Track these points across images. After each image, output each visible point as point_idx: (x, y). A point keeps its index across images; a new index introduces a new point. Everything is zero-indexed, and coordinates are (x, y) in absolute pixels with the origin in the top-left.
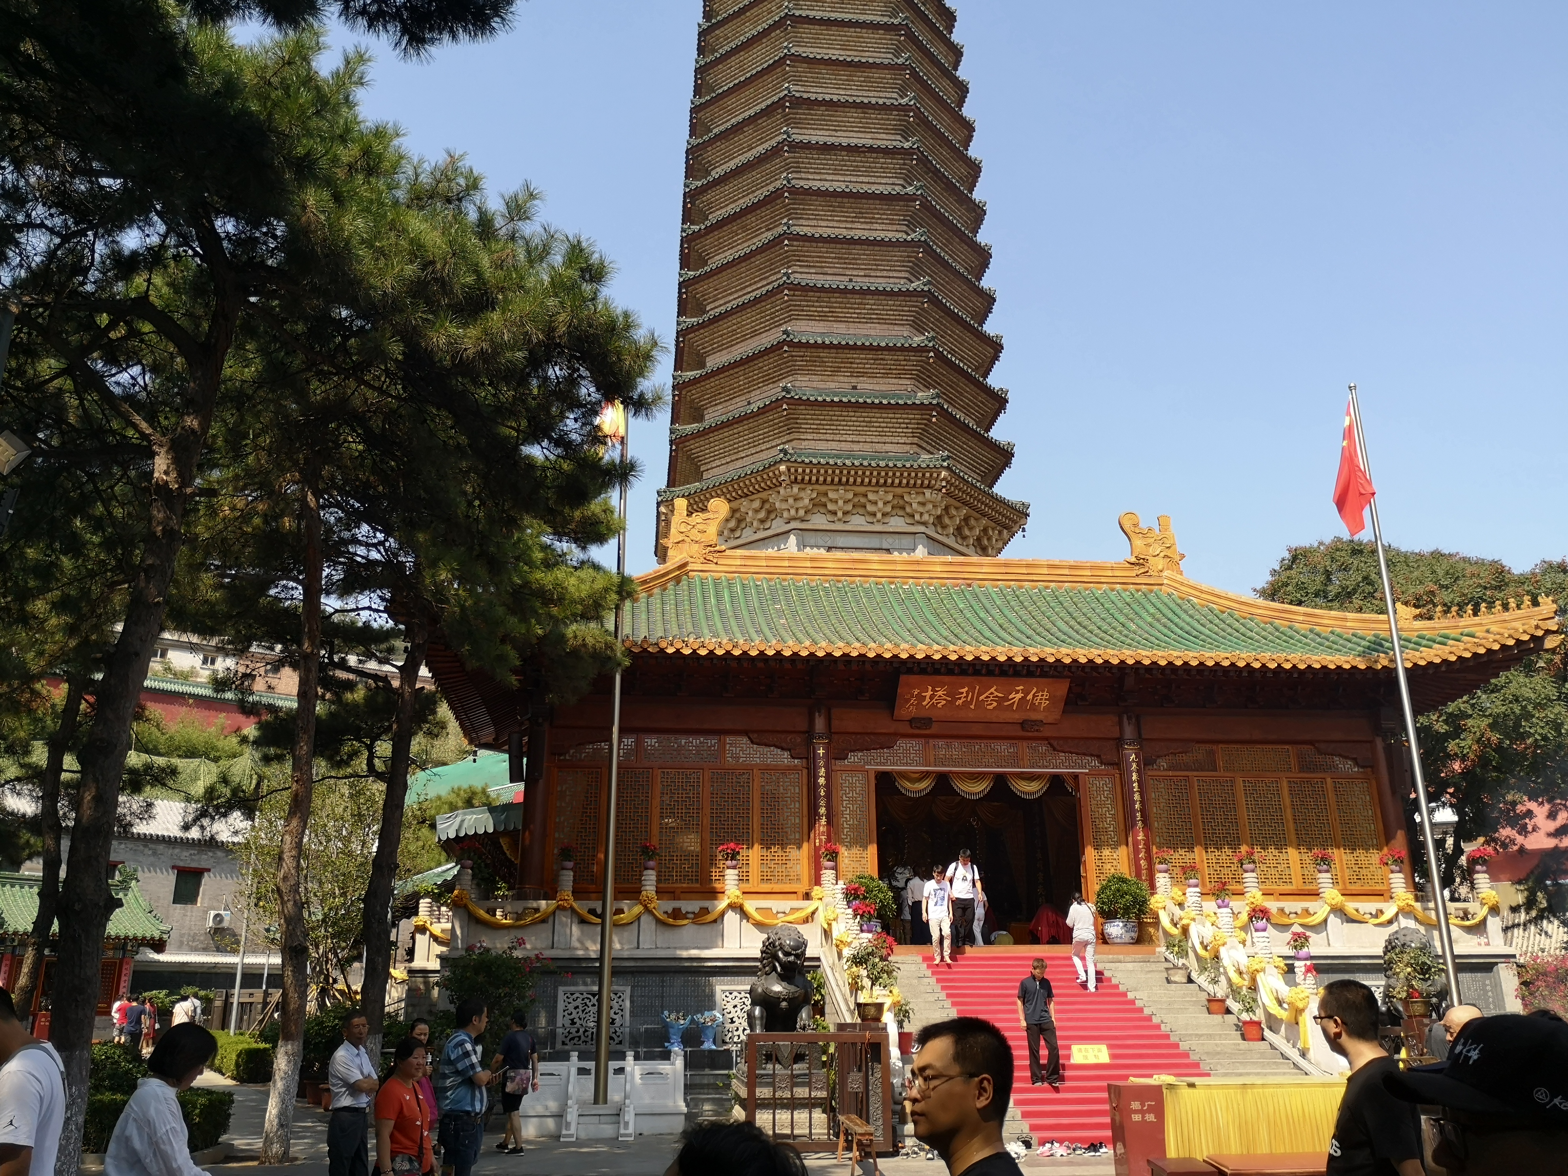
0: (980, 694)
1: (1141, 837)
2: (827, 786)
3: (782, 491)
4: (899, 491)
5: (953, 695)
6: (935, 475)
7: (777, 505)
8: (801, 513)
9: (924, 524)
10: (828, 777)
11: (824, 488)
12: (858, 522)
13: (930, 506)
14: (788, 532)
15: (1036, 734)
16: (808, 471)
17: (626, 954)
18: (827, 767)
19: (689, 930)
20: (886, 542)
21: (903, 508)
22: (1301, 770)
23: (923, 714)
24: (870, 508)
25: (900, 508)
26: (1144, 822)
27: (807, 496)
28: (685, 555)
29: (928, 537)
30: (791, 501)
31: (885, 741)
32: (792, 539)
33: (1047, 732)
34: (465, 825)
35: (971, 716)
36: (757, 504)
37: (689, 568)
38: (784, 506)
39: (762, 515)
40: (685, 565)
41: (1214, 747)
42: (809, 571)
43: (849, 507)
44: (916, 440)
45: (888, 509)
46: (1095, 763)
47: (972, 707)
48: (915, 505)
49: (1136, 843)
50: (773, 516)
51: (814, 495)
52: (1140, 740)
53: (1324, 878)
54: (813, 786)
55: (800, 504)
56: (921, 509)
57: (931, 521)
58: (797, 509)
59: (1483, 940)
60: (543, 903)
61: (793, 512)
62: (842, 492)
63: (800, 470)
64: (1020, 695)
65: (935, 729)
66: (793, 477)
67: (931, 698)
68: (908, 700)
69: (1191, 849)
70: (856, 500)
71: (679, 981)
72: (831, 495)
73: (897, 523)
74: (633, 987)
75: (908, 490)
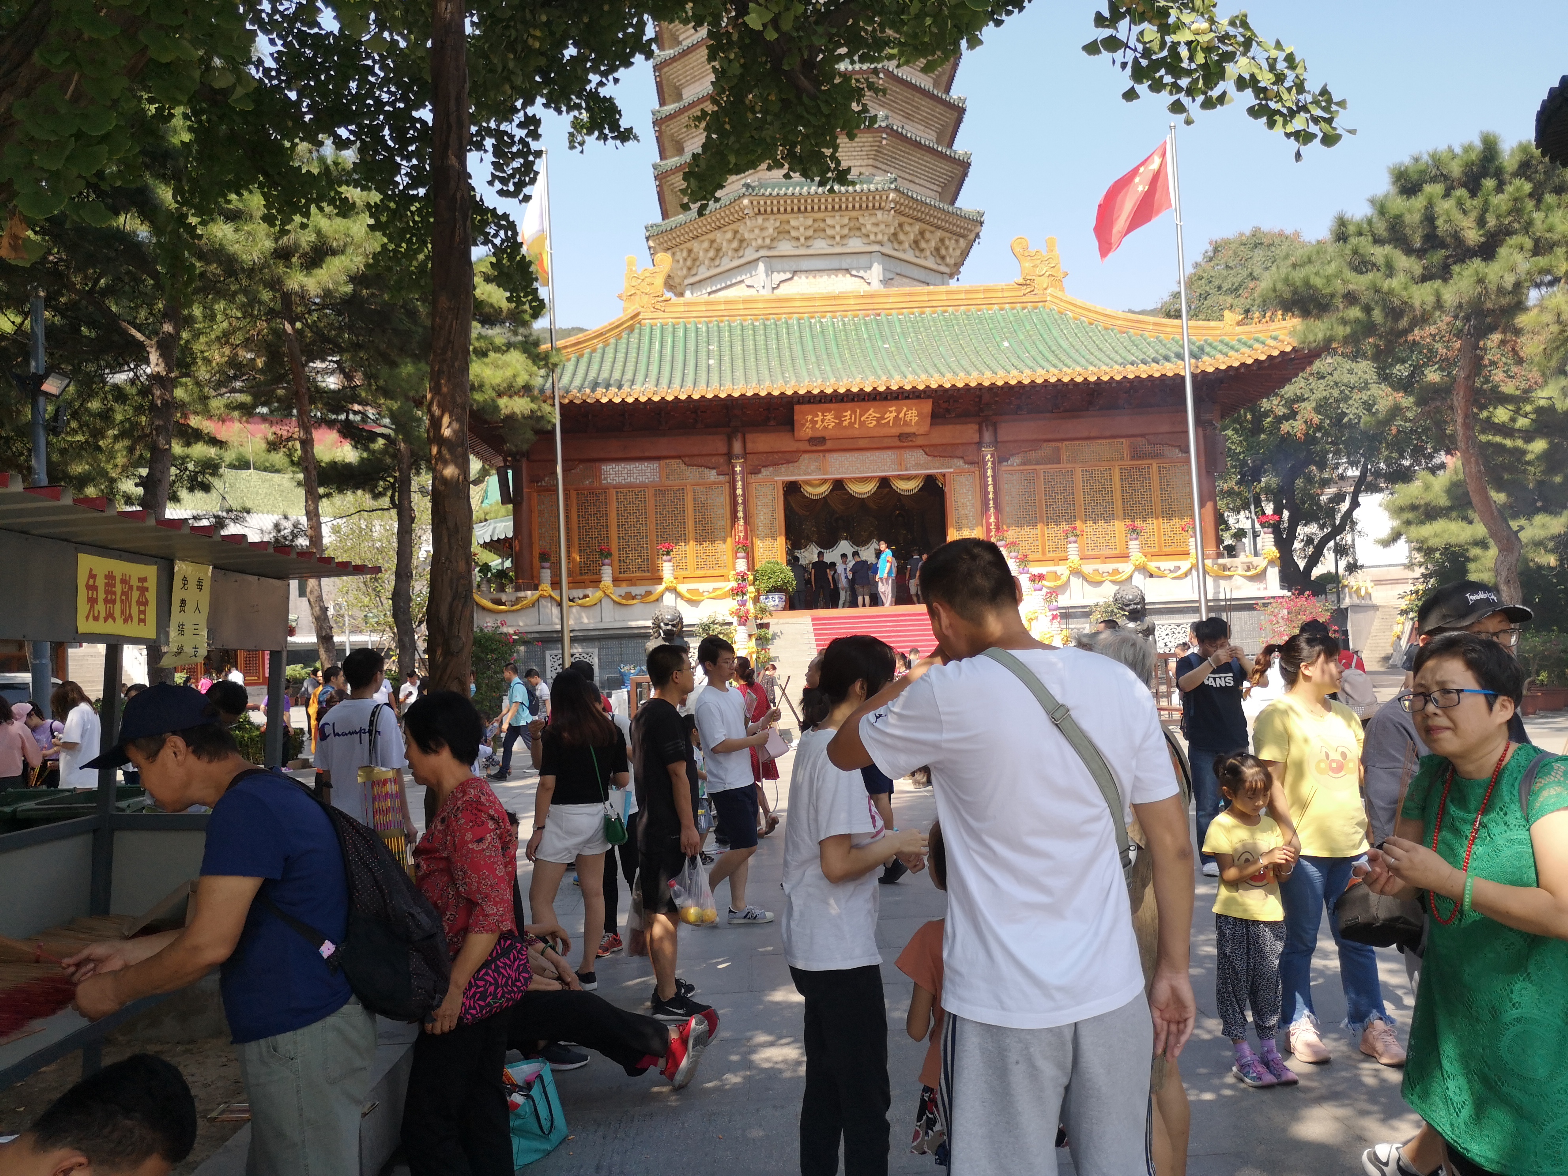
0: (861, 416)
1: (992, 520)
2: (744, 495)
3: (748, 223)
4: (854, 214)
5: (839, 417)
6: (884, 197)
7: (746, 236)
8: (768, 241)
9: (881, 243)
10: (743, 489)
11: (785, 217)
12: (820, 245)
13: (882, 226)
14: (758, 260)
15: (910, 444)
16: (769, 202)
17: (591, 627)
18: (743, 480)
19: (638, 607)
20: (845, 262)
21: (859, 229)
22: (1133, 458)
23: (818, 434)
24: (830, 232)
25: (856, 229)
26: (996, 507)
27: (771, 225)
28: (637, 306)
29: (883, 254)
30: (757, 231)
31: (790, 458)
32: (761, 266)
33: (920, 441)
34: (497, 531)
35: (856, 433)
36: (729, 235)
37: (640, 317)
38: (752, 236)
39: (735, 244)
40: (638, 314)
41: (1059, 444)
42: (742, 312)
43: (810, 232)
44: (871, 162)
45: (846, 231)
46: (960, 463)
47: (857, 426)
48: (869, 227)
49: (988, 525)
50: (745, 245)
51: (778, 224)
52: (996, 443)
53: (1134, 545)
54: (734, 496)
55: (765, 234)
56: (875, 229)
57: (886, 238)
58: (764, 238)
59: (1262, 586)
60: (529, 593)
61: (760, 241)
62: (801, 219)
63: (762, 202)
64: (894, 414)
65: (829, 445)
66: (756, 210)
67: (823, 421)
68: (804, 425)
69: (1035, 525)
70: (816, 225)
71: (633, 643)
72: (793, 223)
73: (855, 244)
74: (599, 649)
75: (860, 212)
